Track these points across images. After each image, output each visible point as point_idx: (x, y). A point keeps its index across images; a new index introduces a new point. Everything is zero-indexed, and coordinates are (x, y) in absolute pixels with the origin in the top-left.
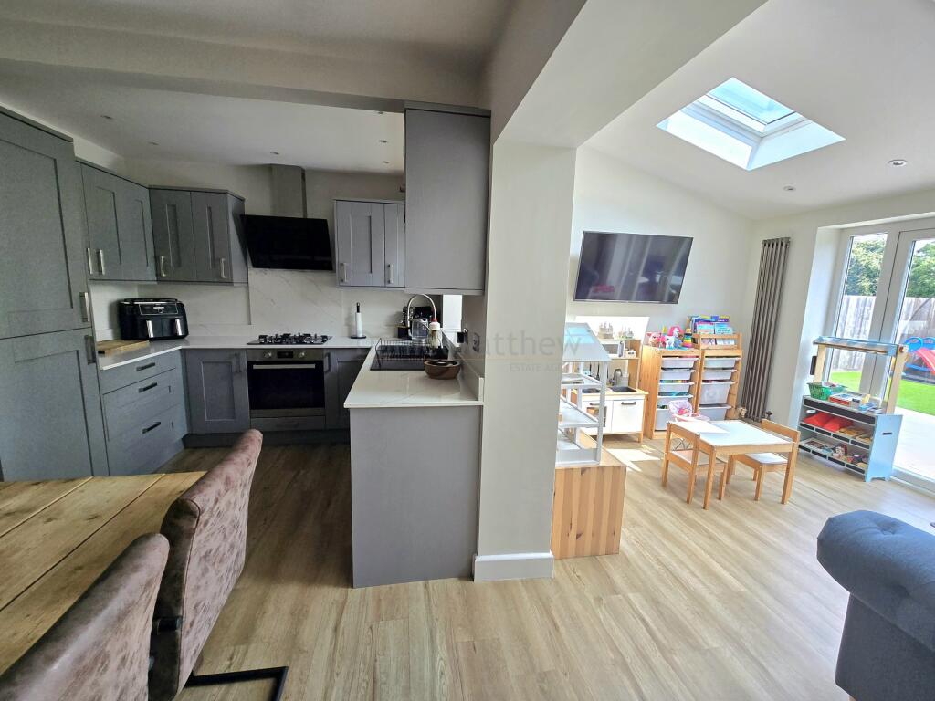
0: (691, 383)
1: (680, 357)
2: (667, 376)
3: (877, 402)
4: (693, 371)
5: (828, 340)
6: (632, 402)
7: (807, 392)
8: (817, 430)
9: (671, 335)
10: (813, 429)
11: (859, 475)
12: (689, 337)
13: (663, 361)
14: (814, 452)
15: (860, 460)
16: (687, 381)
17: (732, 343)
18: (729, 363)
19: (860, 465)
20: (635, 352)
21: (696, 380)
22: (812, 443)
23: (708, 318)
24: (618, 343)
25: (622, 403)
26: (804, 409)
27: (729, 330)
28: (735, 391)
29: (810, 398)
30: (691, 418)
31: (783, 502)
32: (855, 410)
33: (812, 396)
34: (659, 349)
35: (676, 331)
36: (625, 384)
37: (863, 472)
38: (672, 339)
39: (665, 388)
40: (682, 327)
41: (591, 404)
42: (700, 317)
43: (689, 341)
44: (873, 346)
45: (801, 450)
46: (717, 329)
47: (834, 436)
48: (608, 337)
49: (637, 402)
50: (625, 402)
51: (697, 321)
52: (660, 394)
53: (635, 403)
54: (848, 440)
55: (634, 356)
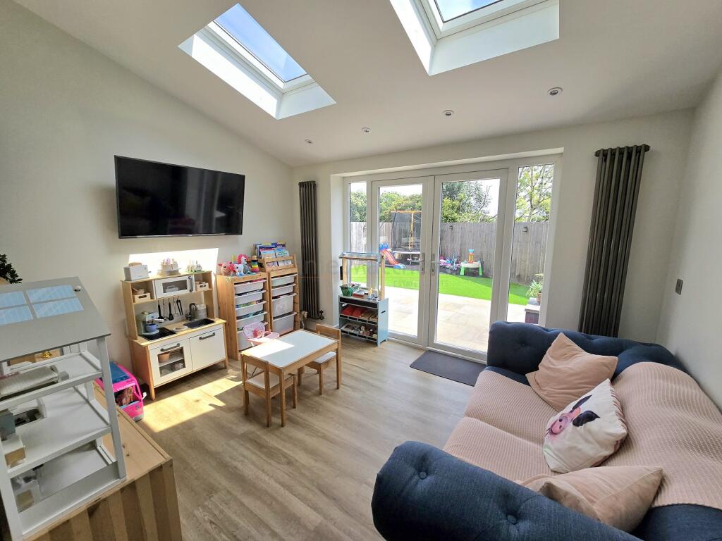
0: (264, 302)
1: (251, 281)
2: (242, 300)
3: (376, 292)
4: (264, 291)
5: (347, 255)
6: (211, 333)
7: (340, 293)
8: (350, 318)
9: (240, 262)
10: (347, 317)
11: (373, 343)
12: (256, 262)
13: (235, 288)
14: (350, 333)
15: (373, 333)
16: (261, 301)
17: (290, 263)
18: (290, 279)
19: (374, 336)
20: (207, 284)
21: (267, 299)
22: (347, 327)
23: (270, 245)
24: (186, 278)
25: (200, 338)
26: (341, 304)
27: (286, 252)
28: (297, 301)
29: (342, 296)
30: (264, 339)
31: (338, 388)
32: (367, 300)
33: (344, 294)
34: (230, 277)
35: (243, 259)
36: (203, 316)
37: (376, 340)
38: (241, 267)
39: (241, 311)
40: (248, 254)
41: (162, 350)
42: (263, 245)
43: (256, 266)
44: (370, 256)
45: (343, 334)
46: (277, 253)
47: (359, 320)
48: (174, 273)
49: (216, 332)
50: (203, 336)
51: (261, 248)
52: (238, 318)
53: (214, 334)
54: (365, 321)
55: (207, 288)
